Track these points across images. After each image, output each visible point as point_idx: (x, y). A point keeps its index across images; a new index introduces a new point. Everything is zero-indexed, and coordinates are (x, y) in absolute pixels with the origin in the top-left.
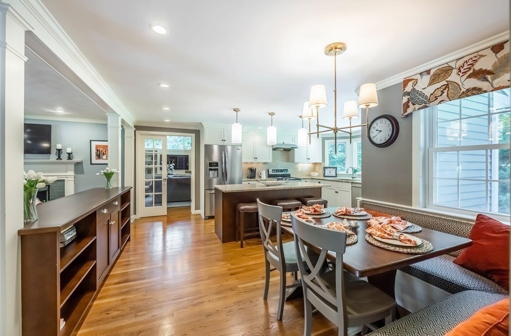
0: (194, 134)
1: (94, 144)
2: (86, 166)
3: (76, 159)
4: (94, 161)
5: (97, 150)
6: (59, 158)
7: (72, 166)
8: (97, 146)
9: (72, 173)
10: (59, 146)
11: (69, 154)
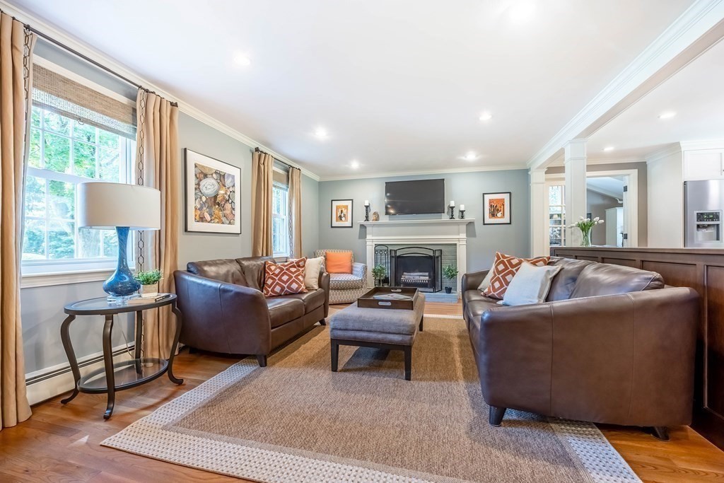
0: (637, 170)
1: (487, 198)
2: (479, 227)
3: (468, 218)
4: (488, 220)
5: (491, 206)
6: (452, 217)
7: (464, 227)
8: (491, 201)
9: (463, 236)
10: (452, 204)
11: (462, 212)
